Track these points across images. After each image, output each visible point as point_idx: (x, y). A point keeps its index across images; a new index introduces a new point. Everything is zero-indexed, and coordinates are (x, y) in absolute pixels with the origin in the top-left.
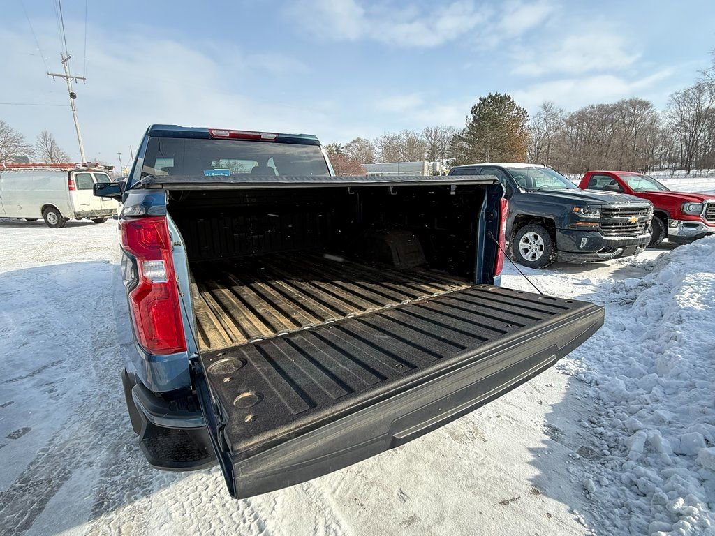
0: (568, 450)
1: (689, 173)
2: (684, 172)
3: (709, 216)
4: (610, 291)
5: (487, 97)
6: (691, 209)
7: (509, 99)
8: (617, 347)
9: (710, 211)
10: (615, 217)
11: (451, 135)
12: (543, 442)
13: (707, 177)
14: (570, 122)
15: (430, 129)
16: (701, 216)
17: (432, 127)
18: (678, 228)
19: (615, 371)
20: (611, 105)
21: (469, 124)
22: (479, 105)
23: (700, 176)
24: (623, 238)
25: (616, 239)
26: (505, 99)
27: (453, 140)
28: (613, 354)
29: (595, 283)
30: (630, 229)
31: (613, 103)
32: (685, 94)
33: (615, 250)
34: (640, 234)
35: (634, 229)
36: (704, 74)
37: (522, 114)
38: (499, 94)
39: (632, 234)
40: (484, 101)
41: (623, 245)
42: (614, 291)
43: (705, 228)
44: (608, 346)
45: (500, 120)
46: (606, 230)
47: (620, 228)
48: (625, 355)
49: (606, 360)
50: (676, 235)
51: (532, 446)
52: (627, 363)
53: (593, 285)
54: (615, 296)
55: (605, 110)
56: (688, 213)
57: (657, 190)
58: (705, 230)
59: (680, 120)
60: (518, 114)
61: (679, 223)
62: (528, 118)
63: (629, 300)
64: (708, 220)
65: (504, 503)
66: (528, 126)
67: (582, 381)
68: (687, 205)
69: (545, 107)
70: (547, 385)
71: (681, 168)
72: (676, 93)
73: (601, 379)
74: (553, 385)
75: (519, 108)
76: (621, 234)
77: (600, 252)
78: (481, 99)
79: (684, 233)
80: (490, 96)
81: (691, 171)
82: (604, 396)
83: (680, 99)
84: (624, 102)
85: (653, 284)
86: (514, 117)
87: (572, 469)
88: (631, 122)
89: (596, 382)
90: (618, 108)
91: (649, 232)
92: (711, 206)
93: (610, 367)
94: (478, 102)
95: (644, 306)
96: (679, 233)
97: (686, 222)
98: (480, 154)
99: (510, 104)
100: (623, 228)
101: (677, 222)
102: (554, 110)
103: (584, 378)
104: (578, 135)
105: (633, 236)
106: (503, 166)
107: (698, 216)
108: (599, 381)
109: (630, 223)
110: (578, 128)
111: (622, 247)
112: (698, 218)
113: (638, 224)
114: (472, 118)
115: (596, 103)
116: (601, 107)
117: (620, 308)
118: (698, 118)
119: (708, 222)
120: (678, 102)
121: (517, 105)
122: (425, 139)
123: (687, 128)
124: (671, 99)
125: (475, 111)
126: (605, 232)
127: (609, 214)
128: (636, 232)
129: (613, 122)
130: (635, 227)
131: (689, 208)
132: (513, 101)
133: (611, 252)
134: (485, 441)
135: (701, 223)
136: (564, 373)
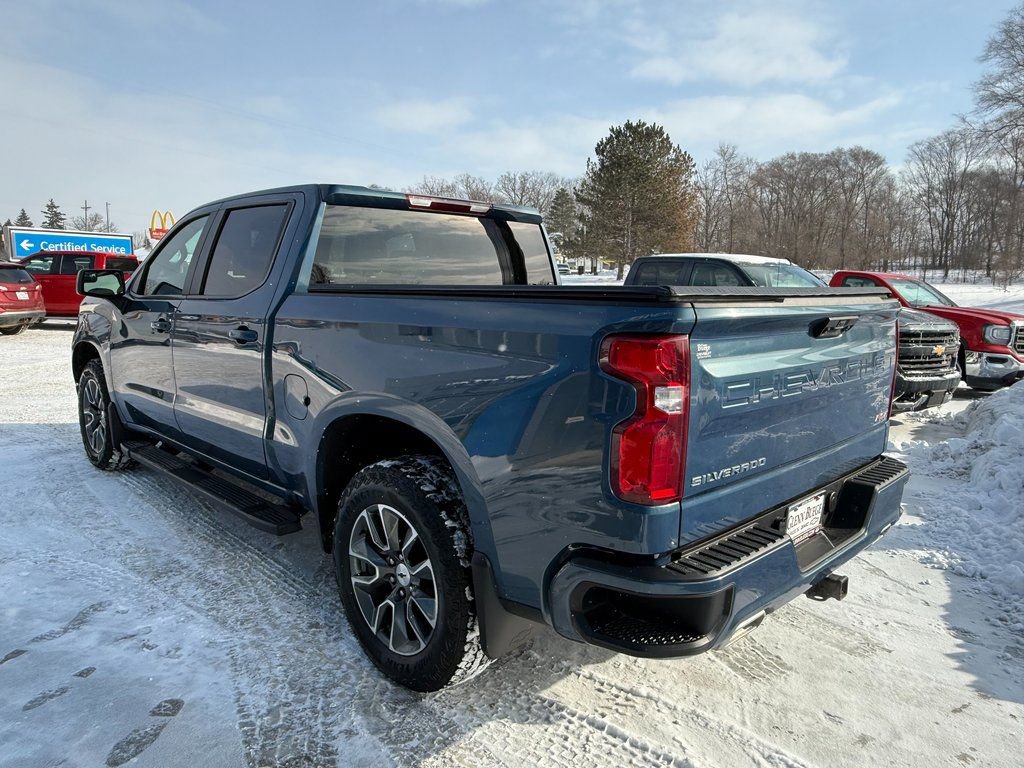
0: (994, 652)
1: (946, 275)
2: (939, 273)
3: (1019, 346)
4: (930, 457)
5: (622, 127)
6: (995, 335)
7: (660, 132)
8: (986, 530)
9: (1020, 338)
10: (915, 346)
11: (554, 191)
12: (959, 646)
13: (974, 283)
14: (759, 180)
15: (512, 176)
16: (1009, 346)
17: (517, 171)
18: (978, 365)
19: (998, 560)
20: (821, 155)
21: (594, 173)
22: (610, 140)
23: (965, 281)
24: (927, 379)
25: (920, 379)
26: (654, 133)
27: (557, 199)
28: (985, 539)
29: (900, 448)
30: (934, 365)
31: (825, 152)
32: (930, 148)
33: (918, 397)
34: (948, 373)
35: (938, 365)
36: (964, 120)
37: (683, 162)
38: (644, 124)
39: (938, 372)
40: (618, 133)
41: (928, 389)
42: (936, 459)
43: (1015, 365)
44: (972, 529)
45: (648, 170)
46: (906, 366)
47: (921, 363)
48: (1002, 537)
49: (980, 547)
50: (976, 375)
51: (949, 652)
52: (1010, 547)
53: (899, 452)
54: (938, 465)
55: (813, 163)
56: (992, 341)
57: (942, 305)
58: (1016, 368)
59: (925, 186)
60: (677, 160)
61: (980, 356)
62: (693, 170)
63: (961, 470)
64: (1018, 352)
65: (955, 711)
66: (695, 183)
67: (961, 575)
68: (989, 330)
69: (723, 153)
70: (922, 583)
71: (933, 267)
72: (917, 144)
73: (988, 569)
74: (930, 582)
75: (678, 150)
76: (925, 372)
77: (897, 401)
78: (612, 130)
79: (989, 372)
80: (628, 126)
81: (950, 272)
82: (1000, 588)
83: (925, 155)
84: (840, 152)
85: (992, 445)
86: (671, 165)
87: (1010, 670)
88: (853, 185)
89: (981, 574)
90: (833, 161)
91: (958, 370)
92: (1021, 330)
93: (988, 555)
94: (608, 134)
95: (993, 475)
96: (981, 373)
97: (989, 355)
98: (614, 228)
99: (662, 142)
100: (926, 363)
101: (976, 354)
102: (738, 159)
103: (963, 571)
104: (772, 203)
105: (941, 376)
106: (733, 261)
107: (1005, 346)
108: (985, 572)
109: (935, 355)
110: (773, 191)
111: (928, 392)
112: (1003, 350)
113: (944, 357)
114: (597, 162)
115: (797, 152)
116: (805, 158)
117: (952, 482)
118: (951, 186)
119: (1020, 356)
120: (922, 159)
121: (675, 145)
122: (502, 194)
123: (935, 200)
124: (911, 153)
125: (603, 151)
126: (904, 369)
127: (908, 342)
128: (942, 370)
129: (827, 185)
130: (940, 362)
131: (994, 334)
132: (668, 138)
133: (913, 401)
134: (890, 652)
135: (1010, 356)
136: (933, 567)
